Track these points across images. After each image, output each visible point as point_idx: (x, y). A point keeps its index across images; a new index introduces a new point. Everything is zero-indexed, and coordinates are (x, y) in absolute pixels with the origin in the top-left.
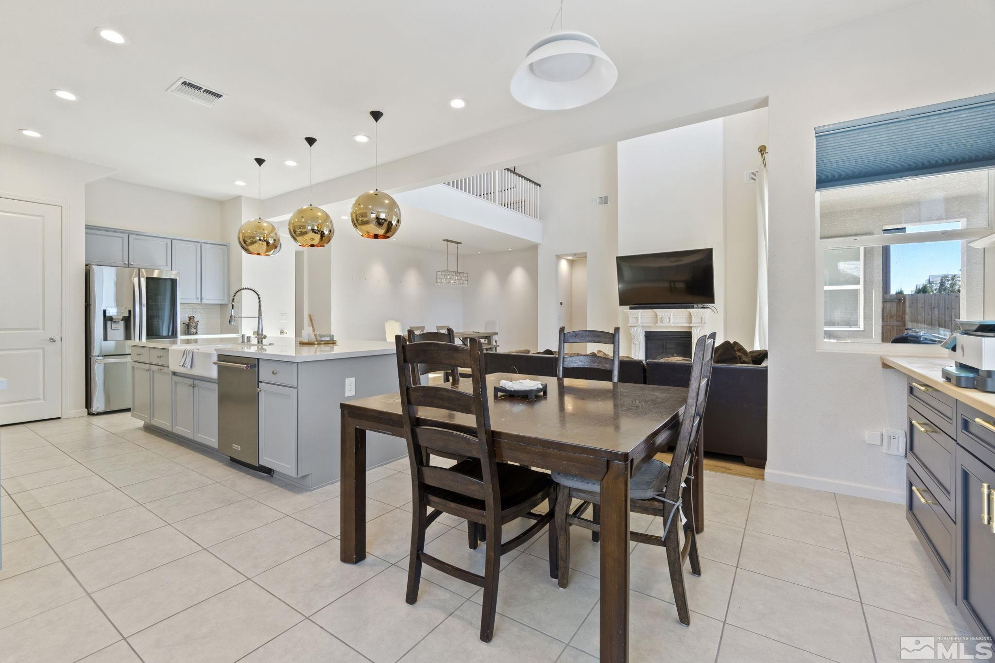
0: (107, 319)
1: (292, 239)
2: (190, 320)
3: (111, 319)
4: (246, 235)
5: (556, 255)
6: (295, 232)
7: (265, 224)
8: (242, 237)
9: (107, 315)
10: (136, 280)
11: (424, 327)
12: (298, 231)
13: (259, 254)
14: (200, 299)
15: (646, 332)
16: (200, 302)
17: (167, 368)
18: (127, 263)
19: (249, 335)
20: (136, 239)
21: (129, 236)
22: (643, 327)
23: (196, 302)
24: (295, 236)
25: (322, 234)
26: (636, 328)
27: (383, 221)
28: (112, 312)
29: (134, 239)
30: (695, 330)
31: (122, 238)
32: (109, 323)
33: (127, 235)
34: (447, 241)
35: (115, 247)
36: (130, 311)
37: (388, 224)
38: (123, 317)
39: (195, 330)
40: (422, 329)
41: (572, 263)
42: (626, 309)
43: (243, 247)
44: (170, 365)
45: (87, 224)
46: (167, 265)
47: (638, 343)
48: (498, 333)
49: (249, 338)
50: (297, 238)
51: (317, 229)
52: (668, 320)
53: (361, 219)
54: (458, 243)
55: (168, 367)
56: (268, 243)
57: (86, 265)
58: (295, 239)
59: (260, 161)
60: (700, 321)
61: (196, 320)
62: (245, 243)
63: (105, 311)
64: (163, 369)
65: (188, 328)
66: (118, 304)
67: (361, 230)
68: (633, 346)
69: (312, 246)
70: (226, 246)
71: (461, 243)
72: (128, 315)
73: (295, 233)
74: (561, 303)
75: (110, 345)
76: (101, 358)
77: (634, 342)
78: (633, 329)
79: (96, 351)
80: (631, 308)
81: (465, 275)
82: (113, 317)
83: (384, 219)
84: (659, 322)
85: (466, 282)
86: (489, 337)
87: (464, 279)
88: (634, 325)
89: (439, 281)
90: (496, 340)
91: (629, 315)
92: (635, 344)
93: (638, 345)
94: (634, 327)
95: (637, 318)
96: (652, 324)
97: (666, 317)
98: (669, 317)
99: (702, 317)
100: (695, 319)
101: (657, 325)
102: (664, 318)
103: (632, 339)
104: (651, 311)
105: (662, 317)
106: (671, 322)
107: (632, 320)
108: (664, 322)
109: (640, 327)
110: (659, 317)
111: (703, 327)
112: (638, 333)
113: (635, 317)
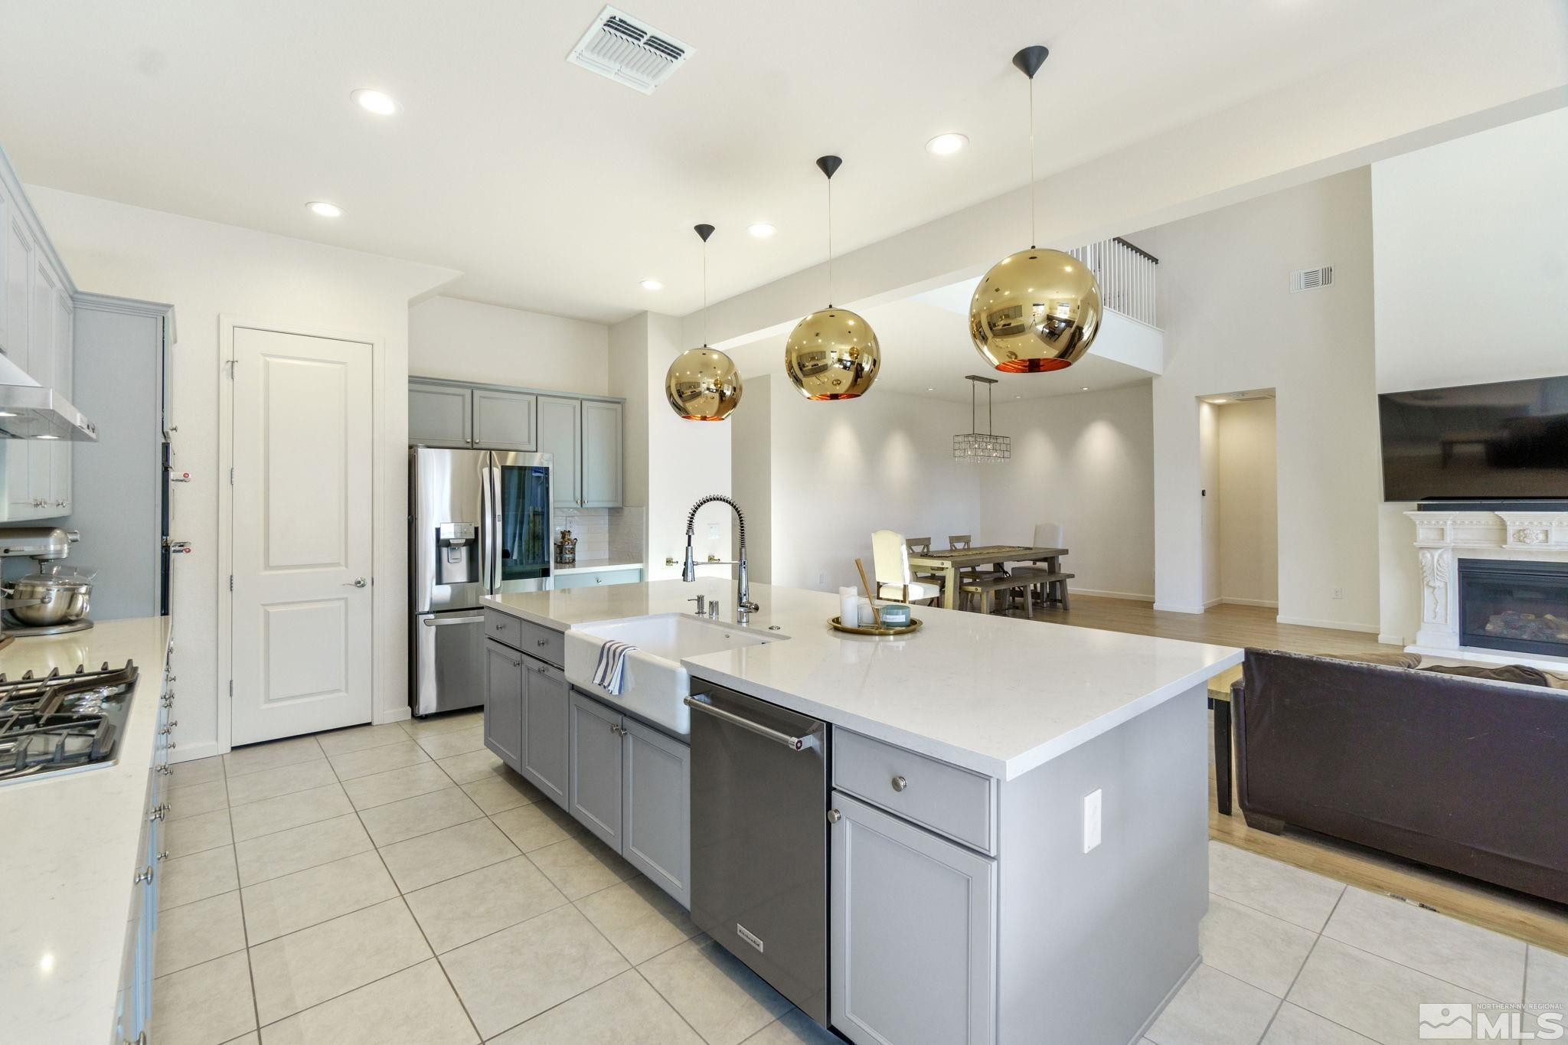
0: (441, 544)
1: (790, 381)
2: (563, 537)
3: (447, 544)
4: (683, 380)
5: (1196, 397)
6: (801, 366)
7: (715, 357)
8: (676, 385)
9: (442, 537)
10: (486, 471)
11: (930, 538)
12: (809, 365)
13: (704, 418)
14: (579, 501)
15: (1460, 560)
16: (579, 506)
17: (560, 672)
18: (469, 440)
19: (714, 599)
20: (484, 398)
21: (472, 392)
22: (1454, 549)
23: (574, 505)
24: (800, 375)
25: (859, 370)
26: (1440, 551)
27: (1063, 325)
28: (448, 533)
29: (480, 397)
31: (463, 396)
32: (444, 550)
33: (470, 391)
34: (974, 378)
35: (452, 414)
36: (476, 529)
37: (1073, 335)
38: (467, 540)
39: (571, 556)
40: (926, 542)
41: (1219, 410)
42: (1408, 510)
43: (675, 405)
44: (565, 666)
45: (411, 374)
46: (529, 442)
47: (1442, 585)
48: (1067, 550)
49: (714, 605)
50: (804, 380)
51: (849, 359)
52: (1543, 537)
53: (1002, 323)
54: (991, 381)
55: (563, 670)
56: (722, 394)
57: (410, 447)
58: (798, 381)
59: (704, 231)
61: (573, 537)
62: (680, 396)
63: (438, 531)
64: (548, 670)
65: (561, 552)
66: (457, 515)
67: (996, 350)
68: (1427, 592)
69: (834, 397)
70: (619, 403)
71: (997, 381)
72: (474, 537)
73: (801, 369)
74: (1203, 493)
75: (443, 593)
76: (432, 616)
77: (1431, 584)
78: (1428, 555)
79: (424, 605)
80: (1421, 508)
81: (1005, 440)
82: (451, 541)
83: (1065, 321)
84: (1512, 540)
85: (1007, 454)
86: (1051, 559)
87: (1005, 449)
88: (1430, 545)
89: (957, 453)
90: (1065, 565)
91: (1417, 522)
92: (1434, 588)
93: (1444, 591)
94: (1431, 551)
95: (1443, 529)
96: (1488, 545)
97: (1536, 530)
98: (1546, 531)
101: (1505, 546)
102: (1528, 532)
103: (1424, 575)
104: (1485, 516)
105: (1520, 528)
106: (1552, 540)
107: (1426, 535)
108: (1530, 540)
109: (1441, 548)
110: (1511, 529)
112: (1441, 563)
113: (1434, 527)
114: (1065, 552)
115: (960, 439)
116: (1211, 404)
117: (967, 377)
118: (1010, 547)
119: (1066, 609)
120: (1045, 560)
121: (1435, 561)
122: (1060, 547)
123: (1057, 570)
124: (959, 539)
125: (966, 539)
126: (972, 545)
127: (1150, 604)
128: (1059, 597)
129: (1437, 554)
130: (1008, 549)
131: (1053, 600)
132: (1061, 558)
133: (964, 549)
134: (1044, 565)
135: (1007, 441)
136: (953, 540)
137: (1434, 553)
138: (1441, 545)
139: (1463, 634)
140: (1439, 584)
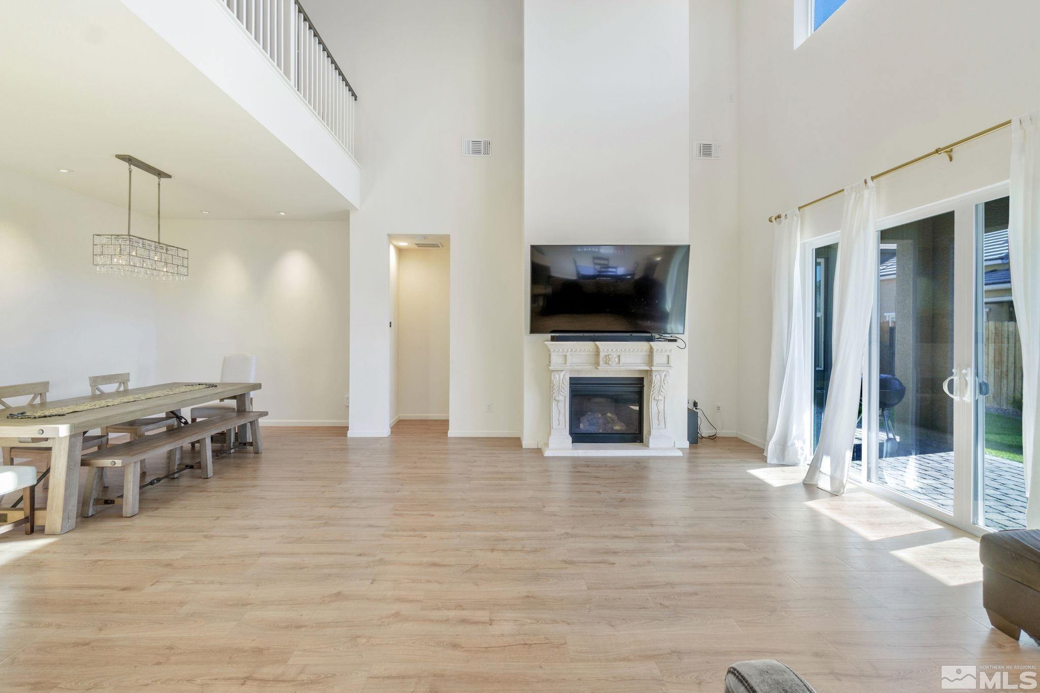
5: (388, 234)
15: (572, 379)
22: (568, 371)
26: (564, 372)
30: (658, 377)
34: (129, 160)
41: (400, 251)
48: (261, 384)
52: (617, 360)
54: (160, 174)
60: (666, 362)
68: (554, 404)
71: (170, 177)
74: (391, 325)
77: (557, 398)
78: (557, 376)
80: (553, 339)
81: (181, 253)
84: (601, 363)
85: (183, 270)
86: (241, 399)
87: (180, 263)
88: (559, 368)
89: (99, 260)
90: (257, 401)
91: (552, 350)
92: (558, 401)
93: (563, 402)
94: (559, 372)
95: (566, 355)
96: (590, 367)
97: (615, 355)
98: (619, 356)
99: (668, 356)
100: (658, 359)
101: (599, 367)
102: (610, 356)
103: (554, 392)
104: (589, 345)
105: (607, 354)
106: (621, 362)
107: (556, 360)
108: (610, 363)
109: (562, 371)
110: (602, 355)
111: (668, 371)
112: (564, 381)
113: (561, 354)
114: (257, 386)
115: (104, 240)
116: (394, 245)
117: (119, 157)
118: (187, 385)
119: (257, 452)
120: (234, 397)
121: (561, 380)
122: (252, 381)
123: (247, 408)
124: (108, 379)
125: (123, 379)
126: (131, 386)
127: (343, 430)
128: (249, 439)
129: (562, 374)
130: (183, 389)
131: (242, 444)
132: (252, 394)
133: (118, 393)
134: (233, 403)
135: (185, 254)
136: (95, 381)
137: (558, 374)
138: (562, 368)
139: (571, 433)
140: (561, 398)
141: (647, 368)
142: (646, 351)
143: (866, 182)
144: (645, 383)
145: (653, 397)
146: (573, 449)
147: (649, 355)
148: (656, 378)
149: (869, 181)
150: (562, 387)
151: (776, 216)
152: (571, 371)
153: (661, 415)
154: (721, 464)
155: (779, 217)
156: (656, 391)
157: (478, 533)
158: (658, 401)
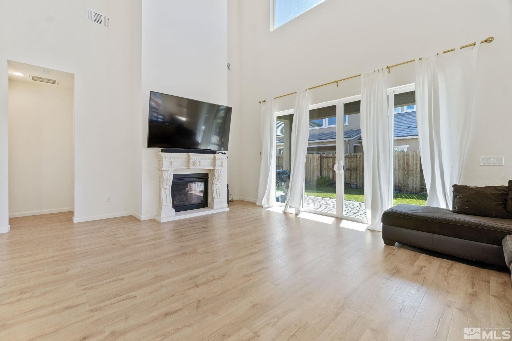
15: (174, 175)
52: (199, 163)
60: (221, 165)
68: (163, 191)
77: (165, 187)
80: (163, 151)
84: (191, 165)
88: (167, 168)
91: (163, 158)
92: (166, 189)
93: (169, 189)
95: (172, 161)
96: (184, 168)
97: (198, 161)
98: (200, 161)
99: (222, 161)
100: (218, 163)
101: (190, 168)
102: (196, 162)
103: (163, 183)
104: (184, 155)
105: (194, 160)
106: (201, 165)
107: (165, 164)
108: (196, 165)
109: (169, 170)
110: (191, 161)
111: (221, 169)
112: (170, 177)
113: (168, 160)
121: (168, 176)
129: (169, 172)
137: (167, 172)
138: (170, 168)
139: (174, 207)
140: (168, 187)
141: (212, 168)
142: (212, 159)
143: (306, 90)
144: (209, 176)
145: (214, 183)
146: (176, 216)
147: (213, 161)
148: (217, 173)
149: (308, 90)
150: (169, 179)
151: (263, 101)
152: (174, 170)
153: (218, 192)
154: (248, 211)
155: (264, 101)
156: (216, 180)
157: (175, 279)
158: (216, 185)
